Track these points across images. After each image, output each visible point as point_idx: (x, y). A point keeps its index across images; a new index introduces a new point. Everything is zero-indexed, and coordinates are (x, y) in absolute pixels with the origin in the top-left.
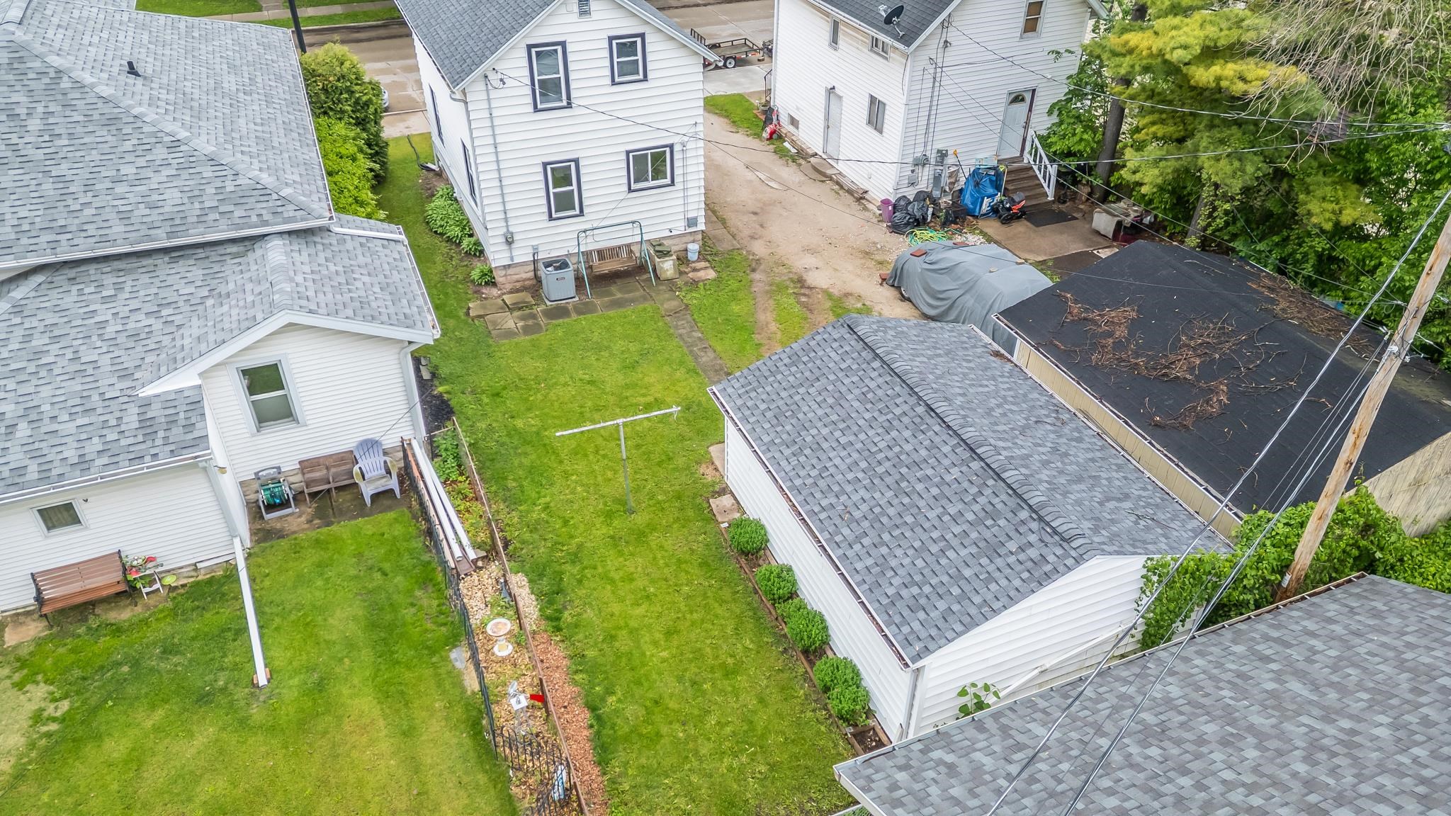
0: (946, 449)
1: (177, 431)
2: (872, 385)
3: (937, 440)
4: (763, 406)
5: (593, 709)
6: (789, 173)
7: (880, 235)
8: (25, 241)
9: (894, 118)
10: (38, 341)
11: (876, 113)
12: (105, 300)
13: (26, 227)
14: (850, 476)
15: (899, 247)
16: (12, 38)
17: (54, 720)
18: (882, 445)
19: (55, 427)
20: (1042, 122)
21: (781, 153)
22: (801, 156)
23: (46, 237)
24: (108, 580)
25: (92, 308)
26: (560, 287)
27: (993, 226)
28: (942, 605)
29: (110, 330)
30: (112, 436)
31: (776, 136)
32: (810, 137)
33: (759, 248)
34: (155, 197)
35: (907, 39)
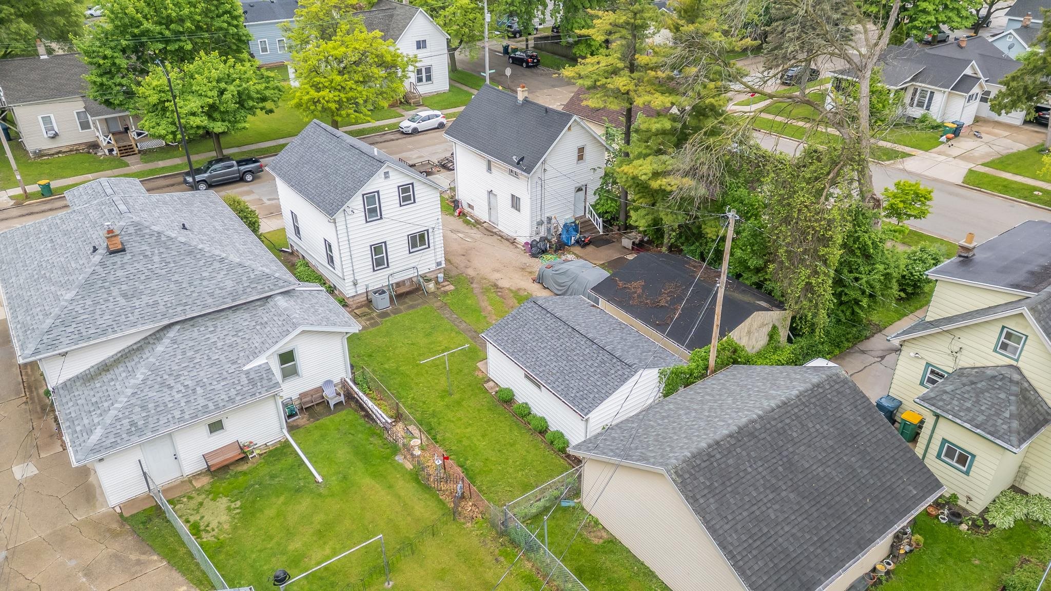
0: (582, 343)
1: (265, 382)
2: (549, 323)
3: (578, 340)
4: (506, 339)
5: (461, 466)
6: (474, 233)
7: (527, 259)
8: (170, 311)
9: (525, 204)
10: (190, 354)
11: (515, 202)
12: (211, 332)
13: (169, 305)
14: (548, 359)
15: (538, 265)
16: (132, 220)
17: (237, 508)
18: (558, 345)
19: (213, 387)
20: (592, 199)
21: (468, 223)
22: (478, 223)
23: (179, 309)
24: (234, 454)
25: (207, 336)
26: (383, 303)
27: (578, 250)
28: (592, 396)
29: (219, 344)
30: (239, 388)
31: (462, 214)
32: (481, 213)
33: (471, 272)
34: (222, 285)
35: (528, 170)
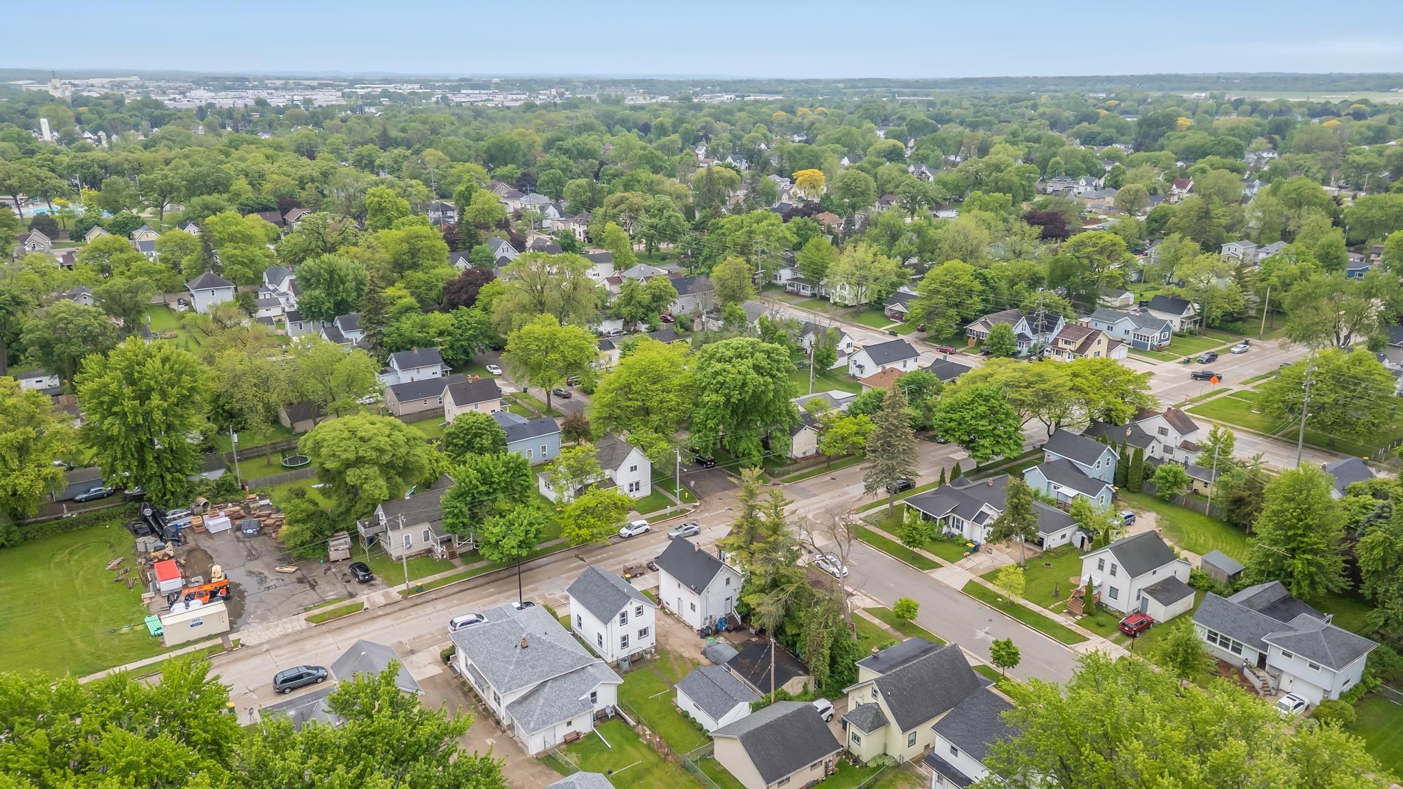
1: (586, 705)
2: (705, 680)
3: (718, 690)
4: (686, 687)
5: (667, 742)
6: (670, 621)
7: (698, 639)
8: (546, 675)
9: (698, 608)
10: (557, 693)
11: (693, 607)
12: (564, 684)
13: (546, 672)
14: (704, 697)
15: (705, 643)
16: (528, 632)
17: (580, 757)
18: (708, 691)
19: (569, 707)
20: (735, 604)
21: (666, 613)
22: (672, 614)
23: (550, 673)
26: (626, 666)
27: (726, 634)
28: (720, 713)
29: (568, 689)
30: (577, 708)
31: (663, 608)
32: (673, 608)
33: (668, 647)
34: (566, 662)
35: (699, 593)
